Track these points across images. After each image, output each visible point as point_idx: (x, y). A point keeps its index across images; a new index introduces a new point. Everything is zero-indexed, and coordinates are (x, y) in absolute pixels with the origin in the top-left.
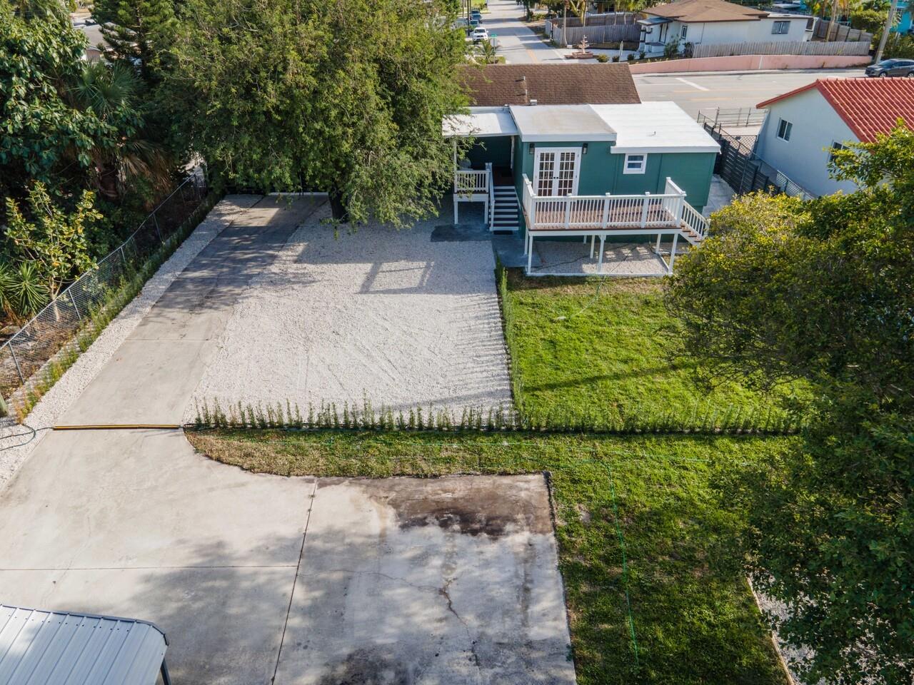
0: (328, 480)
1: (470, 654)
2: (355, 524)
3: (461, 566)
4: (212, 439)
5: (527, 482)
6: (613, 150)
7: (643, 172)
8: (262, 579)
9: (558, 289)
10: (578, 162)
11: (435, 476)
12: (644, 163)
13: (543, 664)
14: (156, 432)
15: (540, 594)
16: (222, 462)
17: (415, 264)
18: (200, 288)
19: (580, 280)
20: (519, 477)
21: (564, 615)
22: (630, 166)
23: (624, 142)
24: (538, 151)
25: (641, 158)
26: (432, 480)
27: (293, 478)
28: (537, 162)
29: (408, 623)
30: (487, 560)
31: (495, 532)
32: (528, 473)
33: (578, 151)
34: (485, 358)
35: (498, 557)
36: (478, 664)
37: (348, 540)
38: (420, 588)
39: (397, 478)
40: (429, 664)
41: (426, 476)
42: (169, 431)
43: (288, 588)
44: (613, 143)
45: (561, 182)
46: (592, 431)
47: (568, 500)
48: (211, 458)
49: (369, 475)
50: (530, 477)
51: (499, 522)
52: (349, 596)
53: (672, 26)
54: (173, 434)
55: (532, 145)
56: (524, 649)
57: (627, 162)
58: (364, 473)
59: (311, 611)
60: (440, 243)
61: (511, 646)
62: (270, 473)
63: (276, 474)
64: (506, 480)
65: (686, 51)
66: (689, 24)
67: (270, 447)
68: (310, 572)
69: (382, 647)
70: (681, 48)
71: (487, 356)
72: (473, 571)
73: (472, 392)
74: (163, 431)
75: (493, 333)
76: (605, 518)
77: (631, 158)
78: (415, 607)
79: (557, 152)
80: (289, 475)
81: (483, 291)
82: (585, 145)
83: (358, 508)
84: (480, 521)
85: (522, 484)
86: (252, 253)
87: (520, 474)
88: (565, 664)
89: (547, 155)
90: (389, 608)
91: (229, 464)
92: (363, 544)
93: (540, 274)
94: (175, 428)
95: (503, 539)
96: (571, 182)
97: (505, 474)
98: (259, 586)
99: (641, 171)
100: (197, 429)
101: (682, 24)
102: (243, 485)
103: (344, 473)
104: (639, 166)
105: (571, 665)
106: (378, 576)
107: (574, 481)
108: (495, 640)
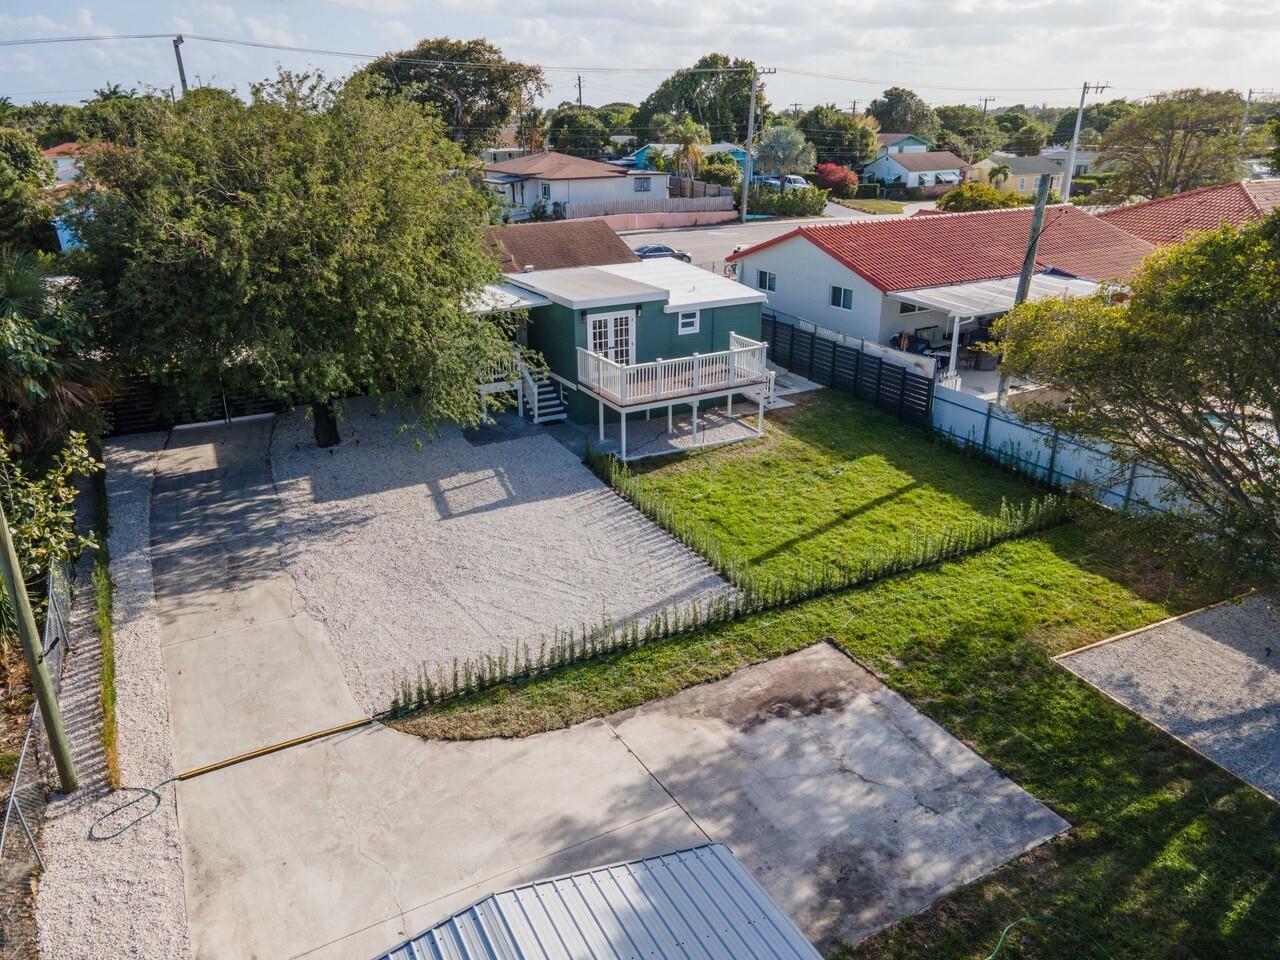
0: (617, 716)
1: (921, 808)
2: (695, 745)
3: (839, 745)
4: (430, 720)
5: (817, 653)
6: (668, 310)
7: (698, 331)
8: (654, 831)
9: (668, 469)
10: (632, 327)
11: (726, 676)
12: (697, 320)
13: (987, 789)
14: (343, 736)
15: (927, 739)
16: (472, 739)
17: (480, 475)
18: (206, 559)
19: (681, 456)
20: (806, 651)
21: (963, 746)
22: (685, 325)
23: (677, 300)
24: (591, 319)
25: (693, 315)
26: (726, 681)
27: (574, 727)
28: (590, 331)
29: (842, 807)
30: (852, 730)
31: (837, 705)
32: (810, 644)
33: (631, 314)
34: (661, 552)
35: (861, 724)
36: (937, 813)
37: (704, 763)
38: (819, 775)
39: (688, 690)
40: (897, 831)
41: (717, 679)
42: (360, 729)
43: (691, 827)
44: (666, 302)
45: (616, 352)
46: (831, 591)
47: (871, 655)
48: (454, 739)
49: (657, 697)
50: (814, 648)
51: (828, 695)
52: (760, 809)
53: (528, 185)
54: (370, 730)
55: (584, 313)
56: (961, 786)
57: (681, 321)
58: (652, 696)
59: (738, 836)
60: (487, 446)
61: (950, 787)
62: (543, 730)
63: (551, 729)
64: (797, 658)
65: (555, 212)
66: (551, 183)
67: (513, 705)
68: (697, 805)
69: (841, 836)
70: (550, 209)
71: (660, 549)
72: (851, 745)
73: (680, 588)
74: (353, 732)
75: (644, 526)
76: (916, 658)
77: (685, 316)
78: (835, 792)
79: (610, 317)
80: (567, 725)
81: (590, 488)
82: (638, 307)
83: (681, 732)
84: (811, 700)
85: (814, 657)
86: (239, 503)
87: (804, 647)
88: (1003, 782)
89: (600, 322)
90: (809, 804)
91: (482, 738)
92: (722, 760)
93: (634, 458)
94: (368, 723)
95: (849, 708)
96: (627, 351)
97: (790, 652)
98: (656, 838)
99: (696, 329)
100: (396, 715)
101: (540, 182)
102: (524, 753)
103: (628, 703)
104: (691, 324)
105: (1007, 780)
106: (770, 782)
107: (861, 638)
108: (930, 789)
